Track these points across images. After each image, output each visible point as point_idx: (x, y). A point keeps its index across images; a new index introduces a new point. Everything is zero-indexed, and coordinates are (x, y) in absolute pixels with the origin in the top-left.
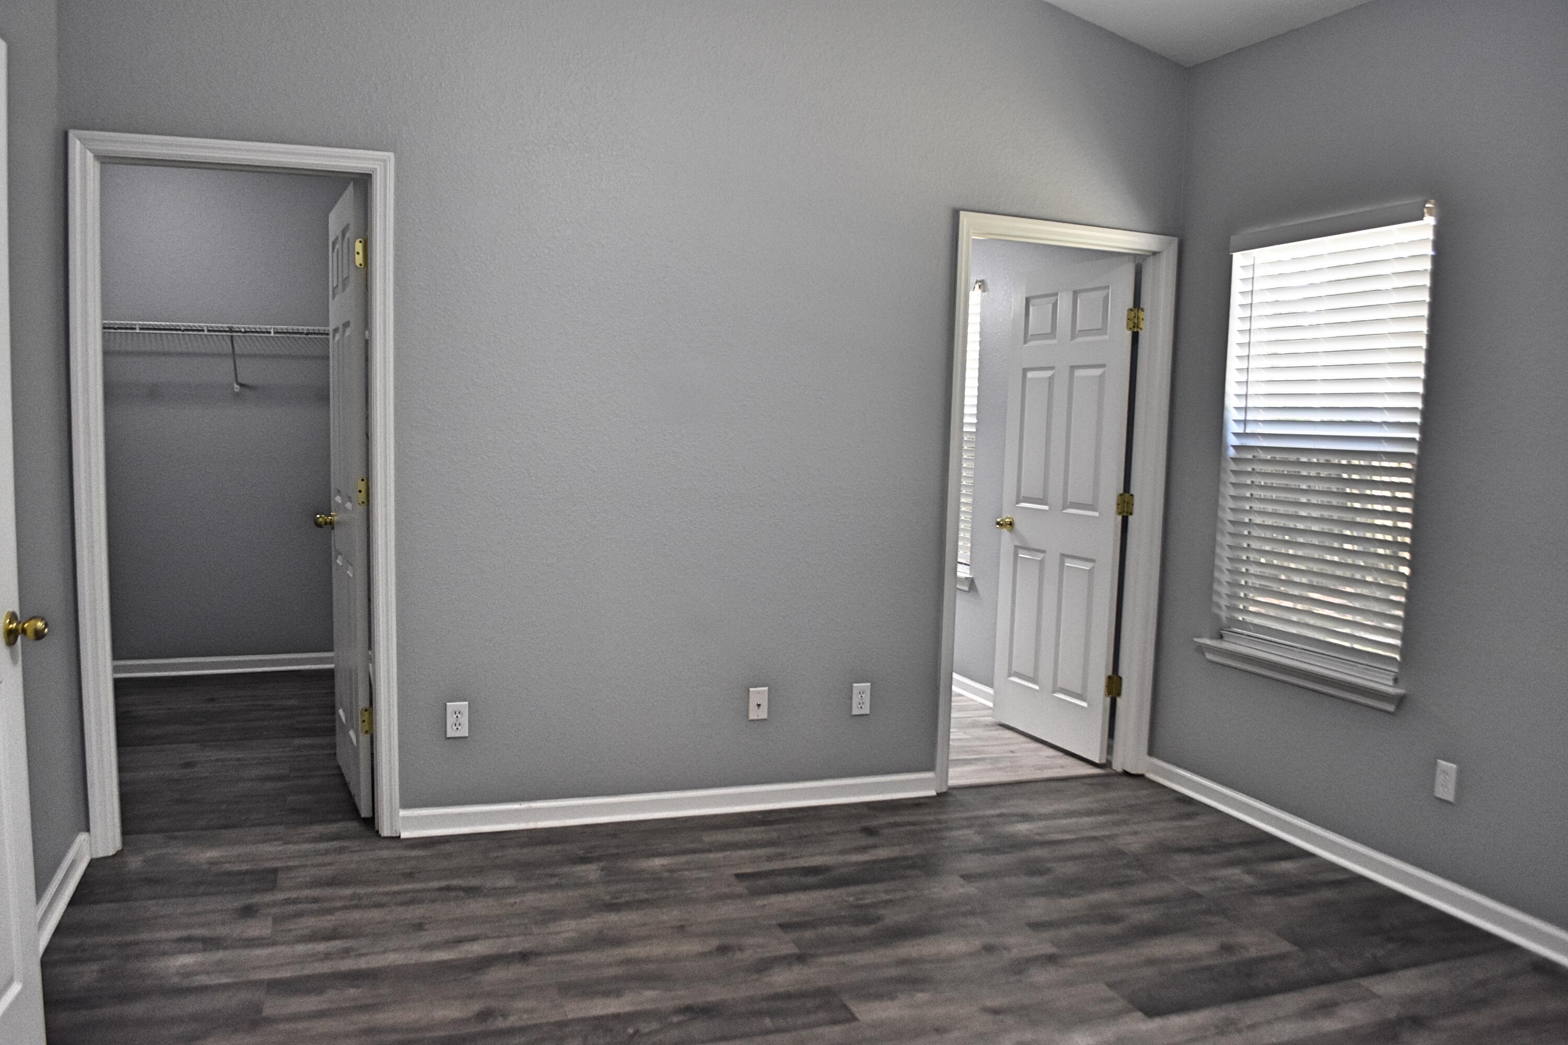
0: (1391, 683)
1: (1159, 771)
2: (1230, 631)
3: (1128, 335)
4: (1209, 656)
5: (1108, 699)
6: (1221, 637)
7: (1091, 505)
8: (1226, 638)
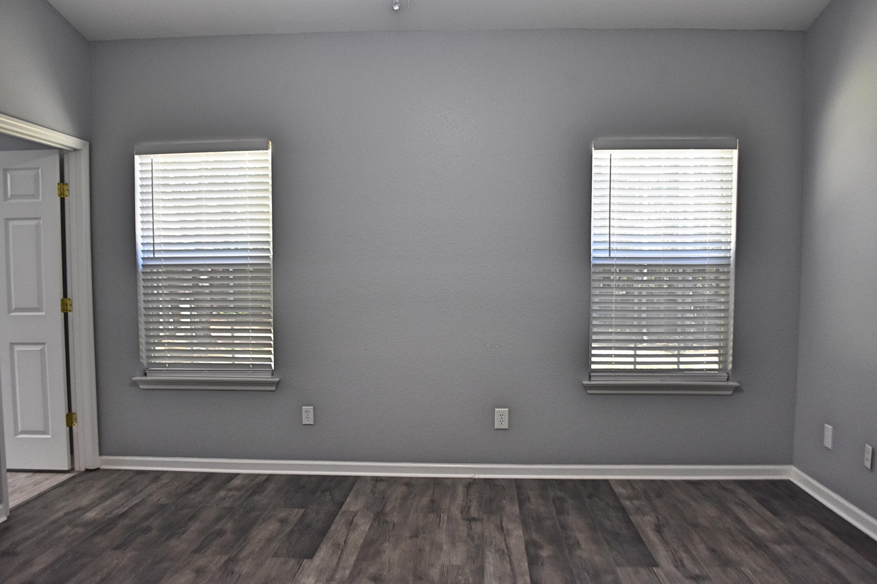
0: (270, 377)
1: (108, 462)
2: (148, 370)
3: (58, 199)
4: (141, 387)
5: (68, 428)
6: (145, 375)
7: (38, 308)
8: (148, 375)
